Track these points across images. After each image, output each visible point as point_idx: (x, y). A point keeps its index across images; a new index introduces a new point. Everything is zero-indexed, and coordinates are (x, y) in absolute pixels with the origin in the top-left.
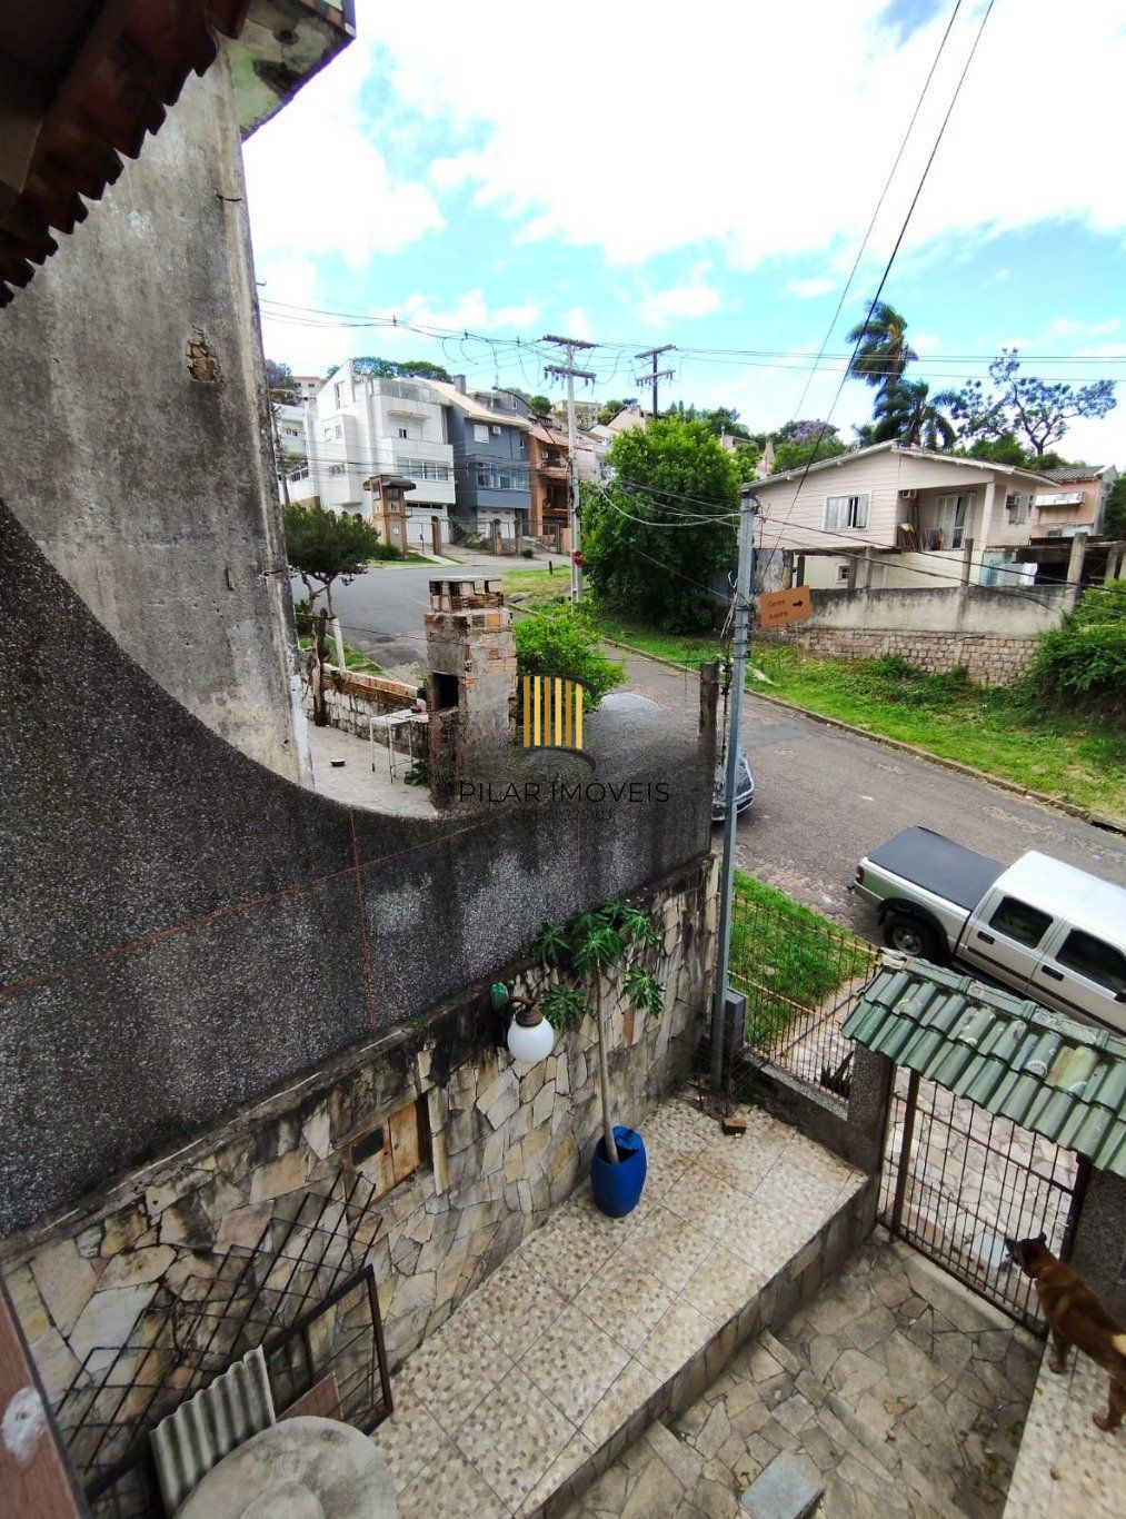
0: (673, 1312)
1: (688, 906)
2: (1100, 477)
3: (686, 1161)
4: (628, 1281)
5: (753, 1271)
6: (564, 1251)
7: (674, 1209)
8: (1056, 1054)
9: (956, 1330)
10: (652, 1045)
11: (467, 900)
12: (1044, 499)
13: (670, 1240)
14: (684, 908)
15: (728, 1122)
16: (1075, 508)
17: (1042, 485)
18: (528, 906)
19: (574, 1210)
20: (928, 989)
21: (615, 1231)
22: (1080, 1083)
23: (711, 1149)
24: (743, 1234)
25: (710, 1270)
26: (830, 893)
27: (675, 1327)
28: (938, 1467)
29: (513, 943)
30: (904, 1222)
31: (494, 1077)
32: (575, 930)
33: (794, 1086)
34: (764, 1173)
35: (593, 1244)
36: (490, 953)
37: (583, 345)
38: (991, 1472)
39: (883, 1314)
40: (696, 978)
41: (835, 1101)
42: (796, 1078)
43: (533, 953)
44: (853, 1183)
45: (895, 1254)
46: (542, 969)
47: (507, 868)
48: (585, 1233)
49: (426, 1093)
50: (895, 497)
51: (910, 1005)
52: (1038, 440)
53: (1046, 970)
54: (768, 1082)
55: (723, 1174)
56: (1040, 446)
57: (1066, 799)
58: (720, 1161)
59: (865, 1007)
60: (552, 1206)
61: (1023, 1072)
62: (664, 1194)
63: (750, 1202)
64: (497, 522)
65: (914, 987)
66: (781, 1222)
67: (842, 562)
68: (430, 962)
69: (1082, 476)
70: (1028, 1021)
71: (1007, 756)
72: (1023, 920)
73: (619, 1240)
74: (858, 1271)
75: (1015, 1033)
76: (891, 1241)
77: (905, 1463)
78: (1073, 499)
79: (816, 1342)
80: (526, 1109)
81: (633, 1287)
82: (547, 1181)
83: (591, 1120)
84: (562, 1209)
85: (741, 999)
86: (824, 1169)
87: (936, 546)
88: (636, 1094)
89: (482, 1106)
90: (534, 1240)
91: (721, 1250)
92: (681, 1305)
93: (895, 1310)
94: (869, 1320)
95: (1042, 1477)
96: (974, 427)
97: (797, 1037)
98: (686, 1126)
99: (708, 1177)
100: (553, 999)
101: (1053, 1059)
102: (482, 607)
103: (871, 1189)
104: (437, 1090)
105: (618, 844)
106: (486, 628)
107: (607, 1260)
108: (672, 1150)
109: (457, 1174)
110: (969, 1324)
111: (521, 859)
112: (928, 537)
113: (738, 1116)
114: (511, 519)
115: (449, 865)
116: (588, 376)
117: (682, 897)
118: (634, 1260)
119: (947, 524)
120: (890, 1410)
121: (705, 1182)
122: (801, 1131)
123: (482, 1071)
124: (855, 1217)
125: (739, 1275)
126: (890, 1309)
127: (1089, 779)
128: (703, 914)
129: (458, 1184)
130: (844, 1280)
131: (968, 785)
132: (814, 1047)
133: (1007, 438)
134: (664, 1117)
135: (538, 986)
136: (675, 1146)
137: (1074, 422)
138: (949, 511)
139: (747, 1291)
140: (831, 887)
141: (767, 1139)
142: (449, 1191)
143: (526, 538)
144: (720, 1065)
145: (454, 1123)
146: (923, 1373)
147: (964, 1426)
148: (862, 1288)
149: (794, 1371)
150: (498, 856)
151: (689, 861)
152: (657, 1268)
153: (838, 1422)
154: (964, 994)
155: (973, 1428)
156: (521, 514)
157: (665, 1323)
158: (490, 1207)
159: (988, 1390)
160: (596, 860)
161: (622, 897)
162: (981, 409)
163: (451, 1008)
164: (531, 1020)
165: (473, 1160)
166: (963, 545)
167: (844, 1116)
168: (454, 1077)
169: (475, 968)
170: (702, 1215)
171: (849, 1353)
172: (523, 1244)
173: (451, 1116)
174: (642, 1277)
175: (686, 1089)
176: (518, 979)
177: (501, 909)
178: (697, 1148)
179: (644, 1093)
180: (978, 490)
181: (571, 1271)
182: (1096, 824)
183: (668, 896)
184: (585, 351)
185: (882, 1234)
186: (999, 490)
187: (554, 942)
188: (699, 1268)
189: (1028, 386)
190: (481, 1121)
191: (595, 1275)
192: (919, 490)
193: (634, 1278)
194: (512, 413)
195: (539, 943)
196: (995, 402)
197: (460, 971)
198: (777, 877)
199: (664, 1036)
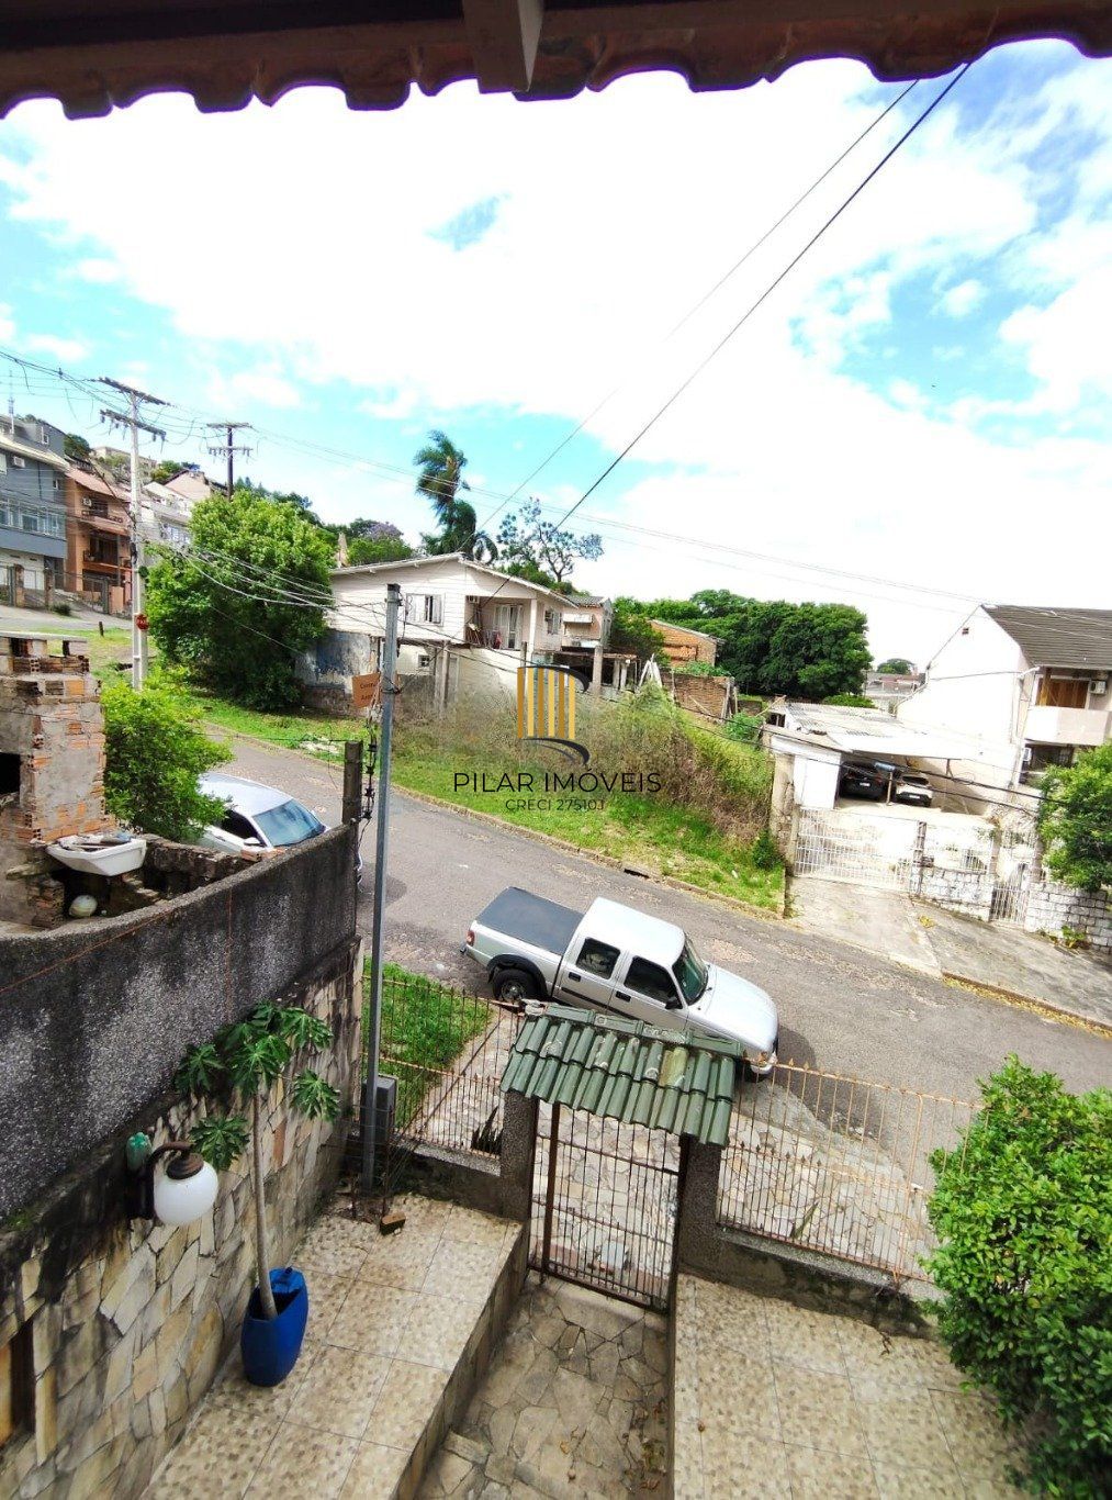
0: (359, 1462)
1: (337, 995)
2: (601, 605)
3: (348, 1281)
4: (301, 1454)
5: (434, 1371)
6: (213, 1460)
7: (341, 1343)
8: (662, 1058)
9: (604, 1341)
10: (302, 1162)
11: (96, 1035)
12: (569, 617)
13: (342, 1381)
14: (334, 998)
15: (387, 1221)
16: (587, 626)
17: (566, 605)
18: (171, 1028)
19: (220, 1400)
20: (565, 1027)
21: (277, 1402)
22: (681, 1078)
23: (371, 1257)
24: (419, 1336)
25: (391, 1393)
26: (443, 960)
27: (363, 1479)
28: (612, 1482)
29: (152, 1078)
30: (552, 1259)
31: (125, 1263)
32: (227, 1045)
33: (448, 1158)
34: (429, 1261)
35: (251, 1431)
36: (123, 1098)
37: (150, 399)
38: (650, 1459)
39: (546, 1356)
40: (343, 1074)
41: (487, 1160)
42: (449, 1150)
43: (179, 1084)
44: (509, 1235)
45: (547, 1292)
46: (189, 1102)
47: (148, 985)
48: (238, 1423)
49: (31, 1321)
50: (464, 601)
51: (553, 1047)
52: (558, 571)
53: (619, 995)
54: (422, 1163)
55: (390, 1279)
56: (559, 575)
57: (606, 853)
58: (383, 1267)
59: (517, 1057)
60: (189, 1408)
61: (643, 1079)
62: (327, 1330)
63: (421, 1298)
64: (19, 568)
65: (554, 1029)
66: (453, 1306)
67: (422, 651)
68: (41, 1131)
69: (589, 604)
70: (639, 1037)
71: (564, 821)
72: (599, 954)
73: (283, 1409)
74: (520, 1324)
75: (634, 1048)
76: (542, 1281)
77: (589, 1494)
78: (586, 619)
79: (495, 1418)
80: (164, 1289)
81: (307, 1458)
82: (185, 1377)
83: (237, 1276)
84: (203, 1407)
85: (392, 1083)
86: (483, 1233)
87: (496, 646)
88: (285, 1224)
89: (107, 1311)
90: (168, 1467)
91: (398, 1365)
92: (366, 1450)
93: (555, 1349)
94: (536, 1370)
95: (693, 1434)
96: (513, 552)
97: (431, 1110)
98: (341, 1243)
99: (373, 1290)
100: (206, 1137)
101: (661, 1063)
102: (60, 671)
103: (525, 1236)
104: (47, 1309)
105: (271, 937)
106: (64, 697)
107: (270, 1443)
108: (330, 1276)
109: (69, 1421)
110: (612, 1330)
111: (163, 972)
112: (490, 637)
113: (394, 1210)
114: (39, 566)
115: (75, 992)
116: (156, 432)
117: (332, 985)
118: (305, 1426)
119: (504, 627)
120: (567, 1449)
121: (372, 1296)
122: (457, 1202)
123: (110, 1258)
124: (514, 1271)
125: (421, 1383)
126: (551, 1349)
127: (618, 835)
128: (350, 1000)
129: (70, 1435)
130: (509, 1340)
131: (537, 847)
132: (448, 1115)
133: (535, 565)
134: (315, 1241)
135: (183, 1124)
136: (332, 1271)
137: (578, 562)
138: (504, 619)
139: (432, 1396)
140: (443, 954)
141: (426, 1223)
142: (55, 1453)
143: (60, 592)
144: (372, 1160)
145: (68, 1348)
146: (586, 1398)
147: (625, 1430)
148: (525, 1341)
149: (481, 1461)
150: (136, 971)
151: (337, 946)
152: (332, 1421)
153: (529, 1489)
154: (591, 1025)
155: (632, 1427)
156: (53, 565)
157: (350, 1481)
158: (110, 1448)
159: (635, 1383)
160: (247, 959)
161: (273, 996)
162: (517, 539)
163: (71, 1186)
164: (191, 1167)
165: (92, 1390)
166: (517, 646)
167: (497, 1172)
168: (72, 1282)
169: (102, 1122)
170: (373, 1336)
171: (527, 1412)
172: (155, 1478)
173: (65, 1338)
174: (316, 1441)
175: (335, 1202)
176: (160, 1122)
177: (139, 1038)
178: (357, 1262)
179: (293, 1221)
180: (525, 604)
181: (226, 1480)
182: (627, 871)
183: (320, 987)
184: (152, 406)
185: (534, 1278)
186: (540, 606)
187: (206, 1067)
188: (380, 1398)
189: (547, 529)
190: (107, 1329)
191: (258, 1470)
192: (481, 598)
193: (307, 1449)
194: (44, 448)
195: (184, 1071)
196: (526, 536)
197: (83, 1132)
198: (392, 952)
199: (314, 1146)
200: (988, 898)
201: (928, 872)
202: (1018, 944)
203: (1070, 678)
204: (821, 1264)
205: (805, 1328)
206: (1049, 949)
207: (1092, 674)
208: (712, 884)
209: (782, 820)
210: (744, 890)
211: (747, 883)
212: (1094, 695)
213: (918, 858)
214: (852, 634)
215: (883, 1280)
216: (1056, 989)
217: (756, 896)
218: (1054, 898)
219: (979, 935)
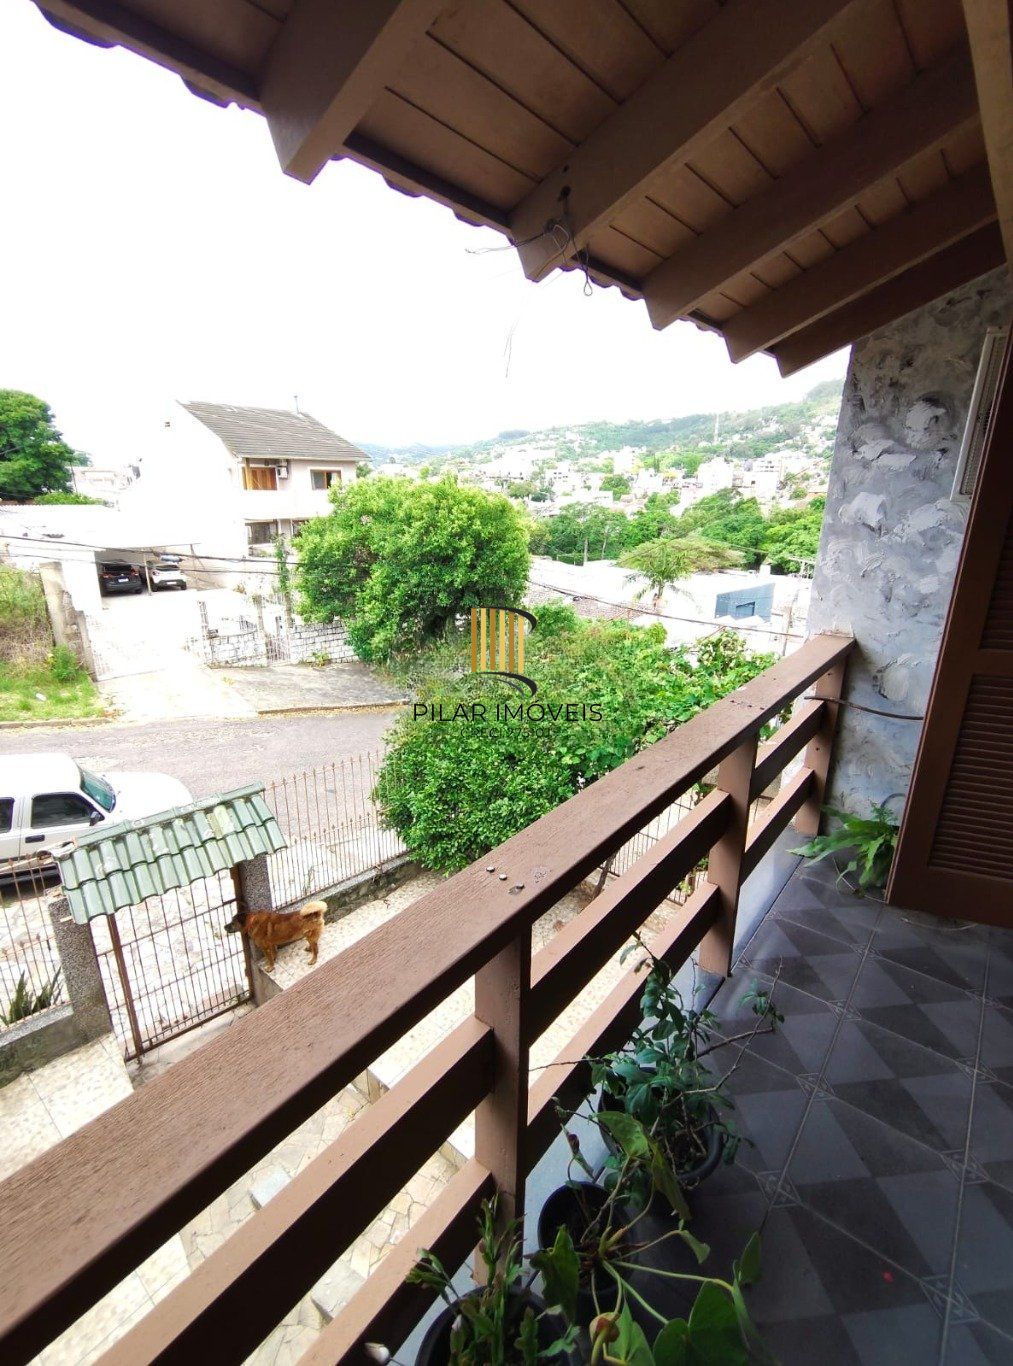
8: (209, 821)
20: (106, 845)
22: (231, 825)
30: (144, 1037)
34: (48, 1120)
41: (48, 1015)
44: (107, 1046)
51: (105, 866)
53: (30, 840)
61: (204, 842)
65: (94, 854)
76: (140, 1062)
86: (82, 1064)
101: (210, 824)
122: (30, 1070)
154: (132, 831)
167: (70, 1011)
185: (133, 1066)
200: (263, 649)
201: (216, 641)
202: (292, 674)
203: (263, 466)
204: (340, 888)
205: (346, 927)
206: (309, 671)
207: (276, 461)
208: (23, 714)
209: (69, 631)
210: (61, 708)
211: (61, 701)
212: (281, 478)
213: (205, 633)
214: (41, 424)
215: (373, 873)
216: (325, 695)
217: (77, 710)
218: (304, 635)
219: (266, 677)
